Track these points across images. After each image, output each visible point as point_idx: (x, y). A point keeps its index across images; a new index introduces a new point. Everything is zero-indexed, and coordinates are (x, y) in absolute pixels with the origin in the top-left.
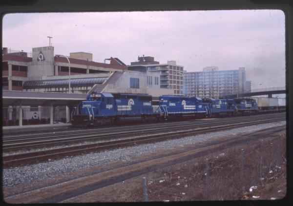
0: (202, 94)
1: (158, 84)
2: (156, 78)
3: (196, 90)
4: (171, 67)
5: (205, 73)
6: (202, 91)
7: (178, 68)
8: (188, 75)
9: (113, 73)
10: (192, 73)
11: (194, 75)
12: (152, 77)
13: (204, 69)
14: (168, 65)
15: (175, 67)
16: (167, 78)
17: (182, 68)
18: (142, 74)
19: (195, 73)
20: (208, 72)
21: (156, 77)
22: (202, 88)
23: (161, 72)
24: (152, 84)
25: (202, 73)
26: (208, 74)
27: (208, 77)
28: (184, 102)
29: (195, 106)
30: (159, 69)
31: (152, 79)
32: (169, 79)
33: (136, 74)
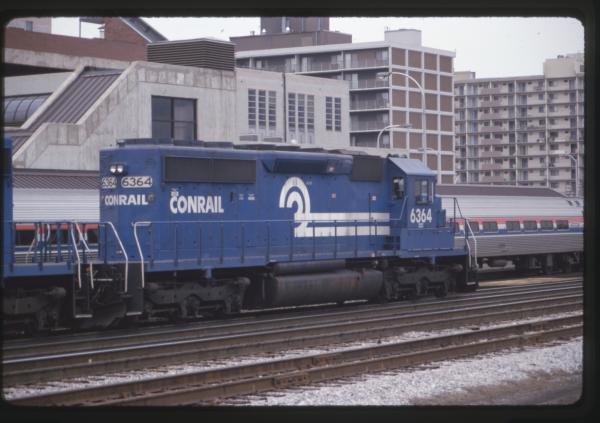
0: (542, 171)
1: (338, 129)
2: (332, 105)
3: (517, 153)
4: (398, 54)
5: (551, 82)
6: (542, 159)
7: (431, 58)
8: (479, 91)
9: (73, 76)
10: (497, 83)
11: (505, 90)
12: (311, 97)
13: (547, 65)
14: (386, 49)
15: (415, 57)
16: (383, 102)
17: (447, 61)
18: (212, 78)
19: (510, 83)
20: (565, 80)
21: (329, 99)
22: (542, 147)
23: (355, 77)
24: (311, 127)
25: (540, 81)
26: (565, 86)
27: (566, 99)
28: (294, 193)
29: (384, 217)
30: (348, 63)
31: (311, 109)
32: (391, 107)
33: (181, 76)
